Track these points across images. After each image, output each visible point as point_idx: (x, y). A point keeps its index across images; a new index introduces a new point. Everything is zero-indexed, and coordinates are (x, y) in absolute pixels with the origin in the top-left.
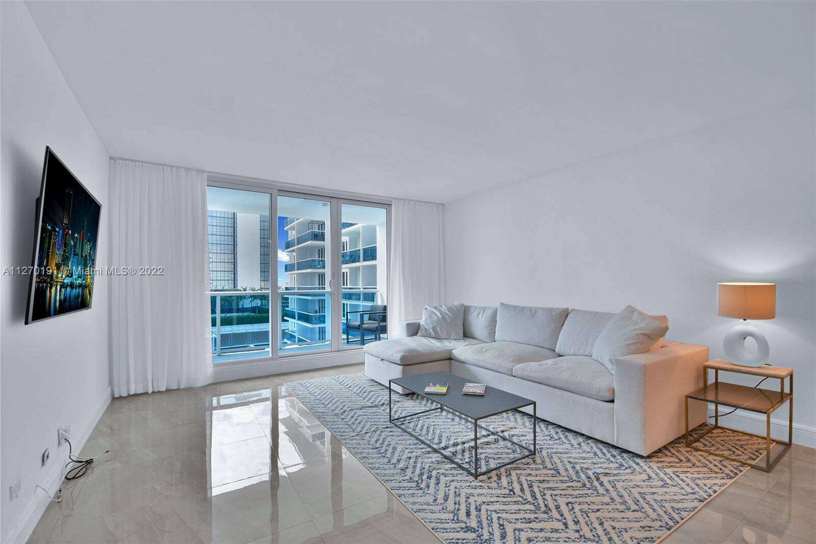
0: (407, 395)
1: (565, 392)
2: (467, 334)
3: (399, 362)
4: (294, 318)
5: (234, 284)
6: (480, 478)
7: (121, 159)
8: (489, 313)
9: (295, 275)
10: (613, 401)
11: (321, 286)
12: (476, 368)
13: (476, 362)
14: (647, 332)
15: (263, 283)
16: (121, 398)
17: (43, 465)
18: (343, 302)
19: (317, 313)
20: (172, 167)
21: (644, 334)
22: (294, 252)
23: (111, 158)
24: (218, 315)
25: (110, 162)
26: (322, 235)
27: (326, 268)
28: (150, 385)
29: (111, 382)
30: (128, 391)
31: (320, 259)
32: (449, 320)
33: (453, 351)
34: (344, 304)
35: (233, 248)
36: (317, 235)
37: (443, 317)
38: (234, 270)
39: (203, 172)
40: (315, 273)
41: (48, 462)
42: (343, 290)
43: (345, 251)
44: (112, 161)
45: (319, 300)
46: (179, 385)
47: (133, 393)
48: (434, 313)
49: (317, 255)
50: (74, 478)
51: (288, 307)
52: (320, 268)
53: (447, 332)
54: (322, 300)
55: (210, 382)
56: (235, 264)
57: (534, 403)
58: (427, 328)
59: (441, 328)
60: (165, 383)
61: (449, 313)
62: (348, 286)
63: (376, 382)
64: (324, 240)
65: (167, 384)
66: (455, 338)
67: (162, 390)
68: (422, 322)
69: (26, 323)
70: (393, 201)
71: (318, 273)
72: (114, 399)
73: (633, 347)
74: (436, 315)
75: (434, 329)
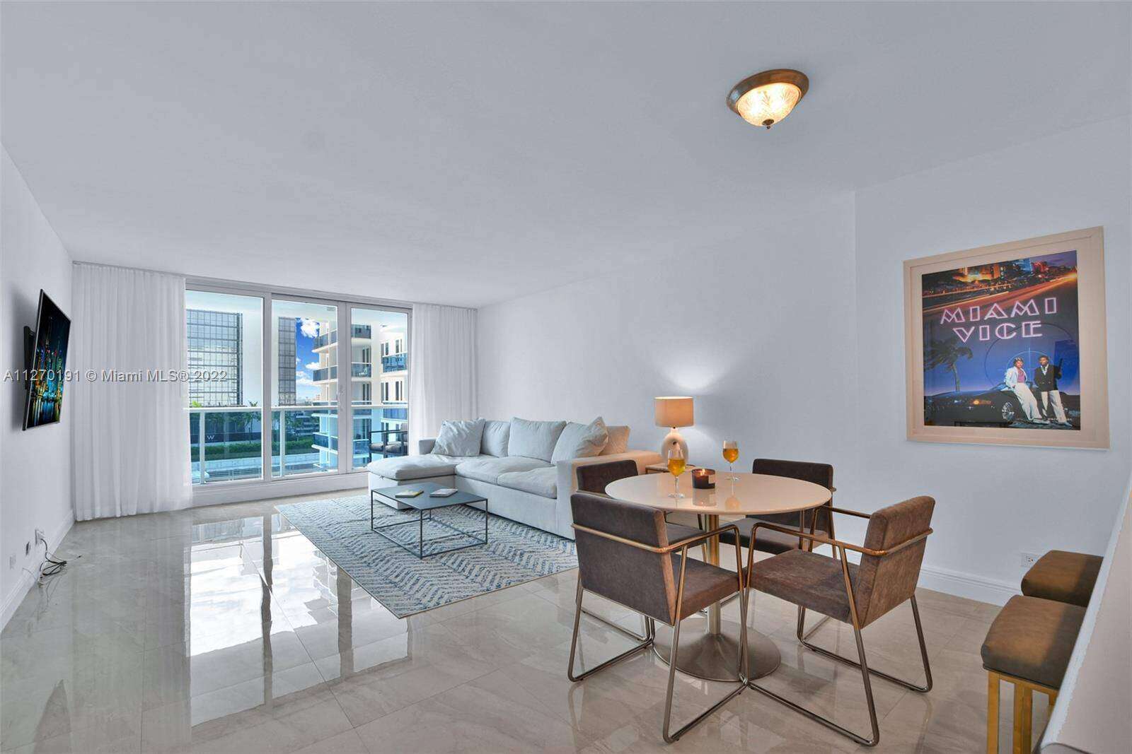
0: (404, 510)
1: (524, 493)
2: (483, 451)
3: (395, 478)
4: (326, 445)
5: (238, 398)
6: (424, 558)
7: (87, 263)
8: (504, 428)
9: (328, 386)
10: (556, 498)
11: (366, 401)
12: (473, 481)
13: (472, 476)
14: (591, 439)
15: (282, 396)
16: (84, 522)
17: (27, 553)
18: (382, 421)
19: (359, 438)
20: (144, 270)
21: (589, 441)
22: (328, 352)
23: (74, 262)
24: (202, 445)
25: (73, 267)
26: (367, 329)
27: (372, 375)
28: (118, 508)
29: (73, 505)
30: (93, 514)
31: (366, 363)
32: (465, 436)
33: (457, 467)
34: (383, 424)
35: (236, 345)
36: (360, 329)
37: (459, 433)
38: (238, 377)
39: (182, 275)
40: (359, 382)
41: (31, 551)
42: (353, 406)
43: (400, 353)
44: (75, 265)
45: (364, 420)
46: (152, 509)
47: (98, 517)
48: (451, 428)
49: (360, 358)
50: (50, 574)
51: (318, 431)
52: (364, 376)
53: (462, 450)
54: (368, 420)
55: (189, 506)
56: (239, 368)
57: (487, 500)
58: (442, 445)
59: (455, 445)
60: (136, 506)
61: (466, 429)
62: (403, 402)
63: (382, 503)
64: (370, 338)
65: (137, 508)
66: (470, 454)
67: (132, 514)
68: (438, 439)
69: (24, 429)
70: (414, 305)
71: (362, 382)
72: (76, 522)
73: (580, 452)
74: (452, 431)
75: (449, 446)
